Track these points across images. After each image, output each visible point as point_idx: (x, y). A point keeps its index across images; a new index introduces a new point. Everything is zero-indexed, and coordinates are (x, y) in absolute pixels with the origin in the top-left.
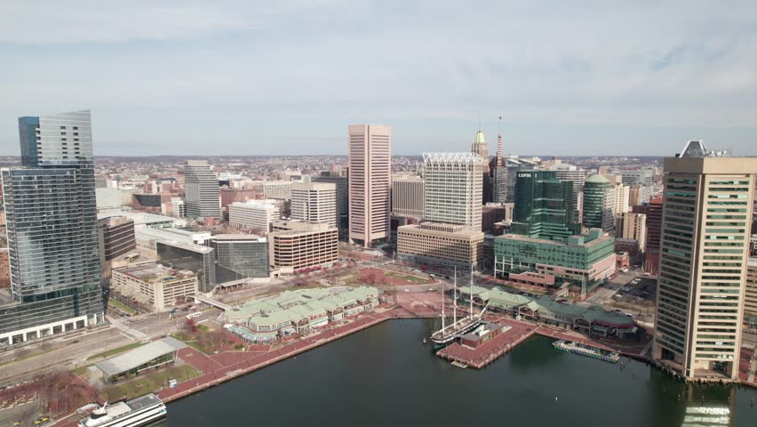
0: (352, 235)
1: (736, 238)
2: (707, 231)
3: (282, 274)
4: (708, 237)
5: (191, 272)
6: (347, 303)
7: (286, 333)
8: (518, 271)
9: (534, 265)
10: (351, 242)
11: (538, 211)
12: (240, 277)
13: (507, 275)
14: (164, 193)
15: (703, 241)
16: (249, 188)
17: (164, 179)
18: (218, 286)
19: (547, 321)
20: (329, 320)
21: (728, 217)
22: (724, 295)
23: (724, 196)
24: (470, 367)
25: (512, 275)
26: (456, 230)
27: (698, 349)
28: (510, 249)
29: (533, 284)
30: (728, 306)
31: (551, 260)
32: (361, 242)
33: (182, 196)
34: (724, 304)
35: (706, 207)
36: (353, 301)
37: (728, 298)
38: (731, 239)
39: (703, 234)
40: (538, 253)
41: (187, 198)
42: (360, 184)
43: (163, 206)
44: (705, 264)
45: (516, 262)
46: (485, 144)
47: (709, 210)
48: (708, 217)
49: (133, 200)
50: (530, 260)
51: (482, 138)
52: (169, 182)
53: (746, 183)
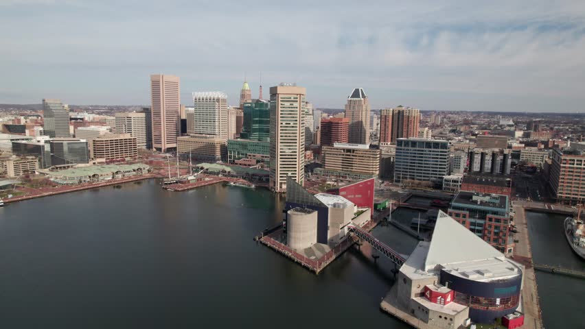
0: (154, 145)
1: (294, 124)
2: (281, 120)
3: (98, 163)
4: (282, 124)
5: (34, 157)
6: (127, 170)
7: (84, 181)
8: (239, 159)
9: (246, 155)
10: (154, 150)
11: (256, 126)
12: (68, 163)
13: (234, 161)
14: (29, 123)
15: (280, 125)
16: (96, 120)
17: (31, 116)
18: (53, 167)
19: (232, 176)
20: (113, 177)
21: (291, 114)
22: (291, 151)
23: (287, 104)
24: (176, 191)
25: (236, 161)
26: (210, 137)
27: (281, 177)
28: (235, 146)
29: (245, 165)
30: (292, 157)
31: (255, 151)
32: (159, 150)
33: (42, 126)
34: (291, 155)
35: (280, 109)
36: (131, 169)
37: (293, 152)
38: (292, 124)
39: (280, 122)
40: (249, 148)
41: (45, 126)
42: (158, 114)
43: (27, 131)
44: (281, 136)
45: (238, 154)
46: (249, 91)
47: (281, 111)
48: (281, 114)
49: (4, 128)
50: (245, 152)
51: (247, 86)
52: (35, 118)
53: (297, 98)
